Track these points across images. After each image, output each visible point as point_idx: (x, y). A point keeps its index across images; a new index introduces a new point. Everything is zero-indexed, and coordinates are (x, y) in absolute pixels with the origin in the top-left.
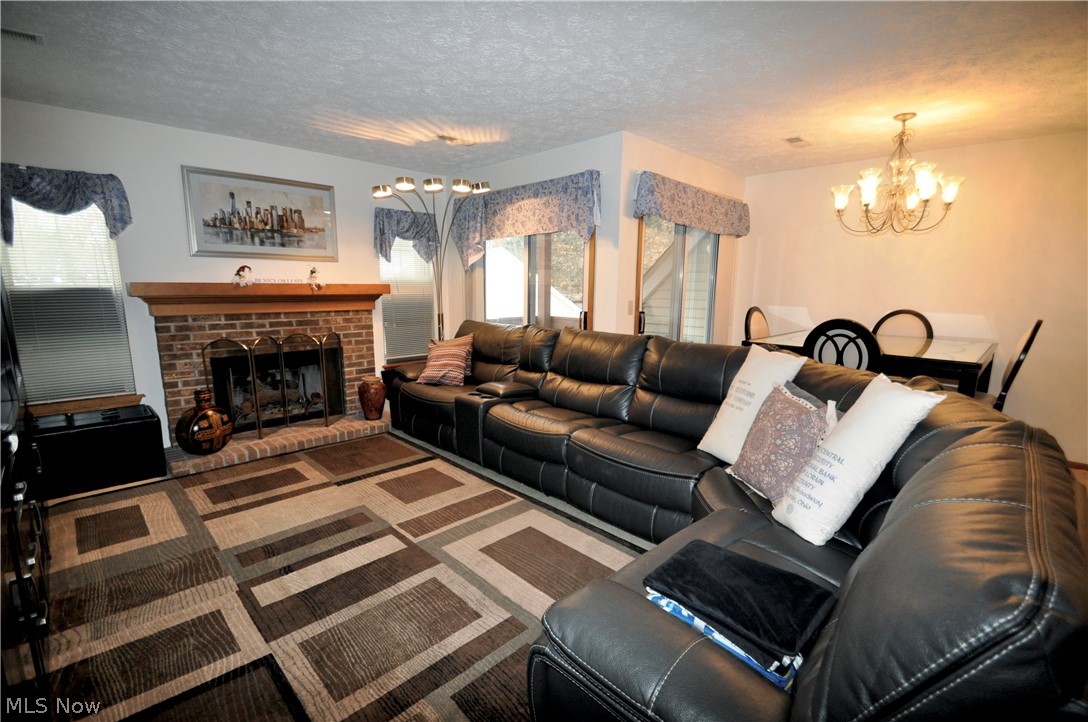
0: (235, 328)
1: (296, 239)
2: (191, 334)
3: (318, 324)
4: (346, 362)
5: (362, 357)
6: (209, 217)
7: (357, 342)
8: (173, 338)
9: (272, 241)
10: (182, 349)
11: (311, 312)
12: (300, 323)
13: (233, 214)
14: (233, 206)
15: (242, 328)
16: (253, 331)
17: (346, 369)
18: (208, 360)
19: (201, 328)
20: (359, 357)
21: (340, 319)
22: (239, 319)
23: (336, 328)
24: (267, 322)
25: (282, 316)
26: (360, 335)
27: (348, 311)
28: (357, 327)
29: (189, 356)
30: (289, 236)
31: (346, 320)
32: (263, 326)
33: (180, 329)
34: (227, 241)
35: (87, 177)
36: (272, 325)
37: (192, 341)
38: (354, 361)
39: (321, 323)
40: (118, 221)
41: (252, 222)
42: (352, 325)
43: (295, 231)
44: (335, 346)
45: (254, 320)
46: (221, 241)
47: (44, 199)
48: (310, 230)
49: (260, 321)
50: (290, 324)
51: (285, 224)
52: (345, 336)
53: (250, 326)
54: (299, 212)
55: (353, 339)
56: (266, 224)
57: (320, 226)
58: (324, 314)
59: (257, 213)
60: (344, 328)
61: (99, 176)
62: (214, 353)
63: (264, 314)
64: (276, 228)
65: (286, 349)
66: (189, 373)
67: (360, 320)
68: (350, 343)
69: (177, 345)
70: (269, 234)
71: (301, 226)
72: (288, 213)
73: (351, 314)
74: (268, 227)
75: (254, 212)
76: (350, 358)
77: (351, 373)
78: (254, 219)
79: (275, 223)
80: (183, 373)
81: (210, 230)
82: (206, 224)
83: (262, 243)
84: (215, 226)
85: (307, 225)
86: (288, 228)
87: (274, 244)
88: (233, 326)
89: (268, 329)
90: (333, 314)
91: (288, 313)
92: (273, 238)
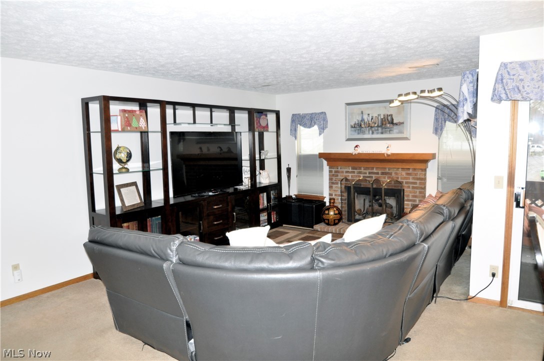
0: (355, 173)
1: (388, 129)
2: (339, 174)
3: (391, 175)
4: (406, 198)
5: (416, 197)
6: (353, 124)
7: (413, 188)
8: (333, 175)
9: (377, 131)
10: (335, 180)
11: (389, 168)
12: (383, 173)
13: (362, 121)
14: (362, 117)
15: (357, 173)
16: (362, 175)
17: (405, 202)
18: (343, 186)
19: (343, 172)
20: (413, 196)
21: (404, 173)
22: (356, 169)
23: (401, 179)
24: (367, 171)
25: (375, 169)
26: (415, 183)
27: (409, 169)
28: (414, 178)
29: (337, 183)
30: (385, 128)
31: (408, 174)
32: (366, 173)
33: (336, 172)
34: (359, 134)
35: (316, 114)
36: (369, 173)
37: (339, 177)
38: (410, 198)
39: (393, 174)
40: (322, 129)
41: (369, 124)
42: (411, 177)
43: (388, 125)
44: (400, 188)
45: (362, 170)
46: (356, 133)
47: (305, 124)
48: (396, 124)
49: (365, 171)
50: (378, 173)
51: (384, 123)
52: (407, 183)
53: (360, 173)
54: (391, 115)
55: (411, 185)
56: (375, 124)
57: (401, 121)
58: (395, 170)
59: (372, 119)
60: (405, 178)
61: (318, 113)
62: (346, 184)
63: (367, 168)
64: (379, 125)
65: (375, 186)
66: (337, 191)
67: (416, 175)
68: (409, 187)
69: (334, 178)
70: (376, 128)
71: (392, 123)
72: (386, 117)
73: (411, 170)
74: (376, 125)
75: (370, 118)
76: (408, 196)
77: (408, 205)
78: (370, 122)
79: (380, 122)
80: (335, 191)
81: (353, 129)
82: (352, 127)
83: (373, 133)
84: (355, 127)
85: (395, 121)
86: (385, 125)
87: (378, 133)
88: (354, 172)
89: (368, 175)
90: (400, 170)
91: (378, 168)
92: (378, 130)
